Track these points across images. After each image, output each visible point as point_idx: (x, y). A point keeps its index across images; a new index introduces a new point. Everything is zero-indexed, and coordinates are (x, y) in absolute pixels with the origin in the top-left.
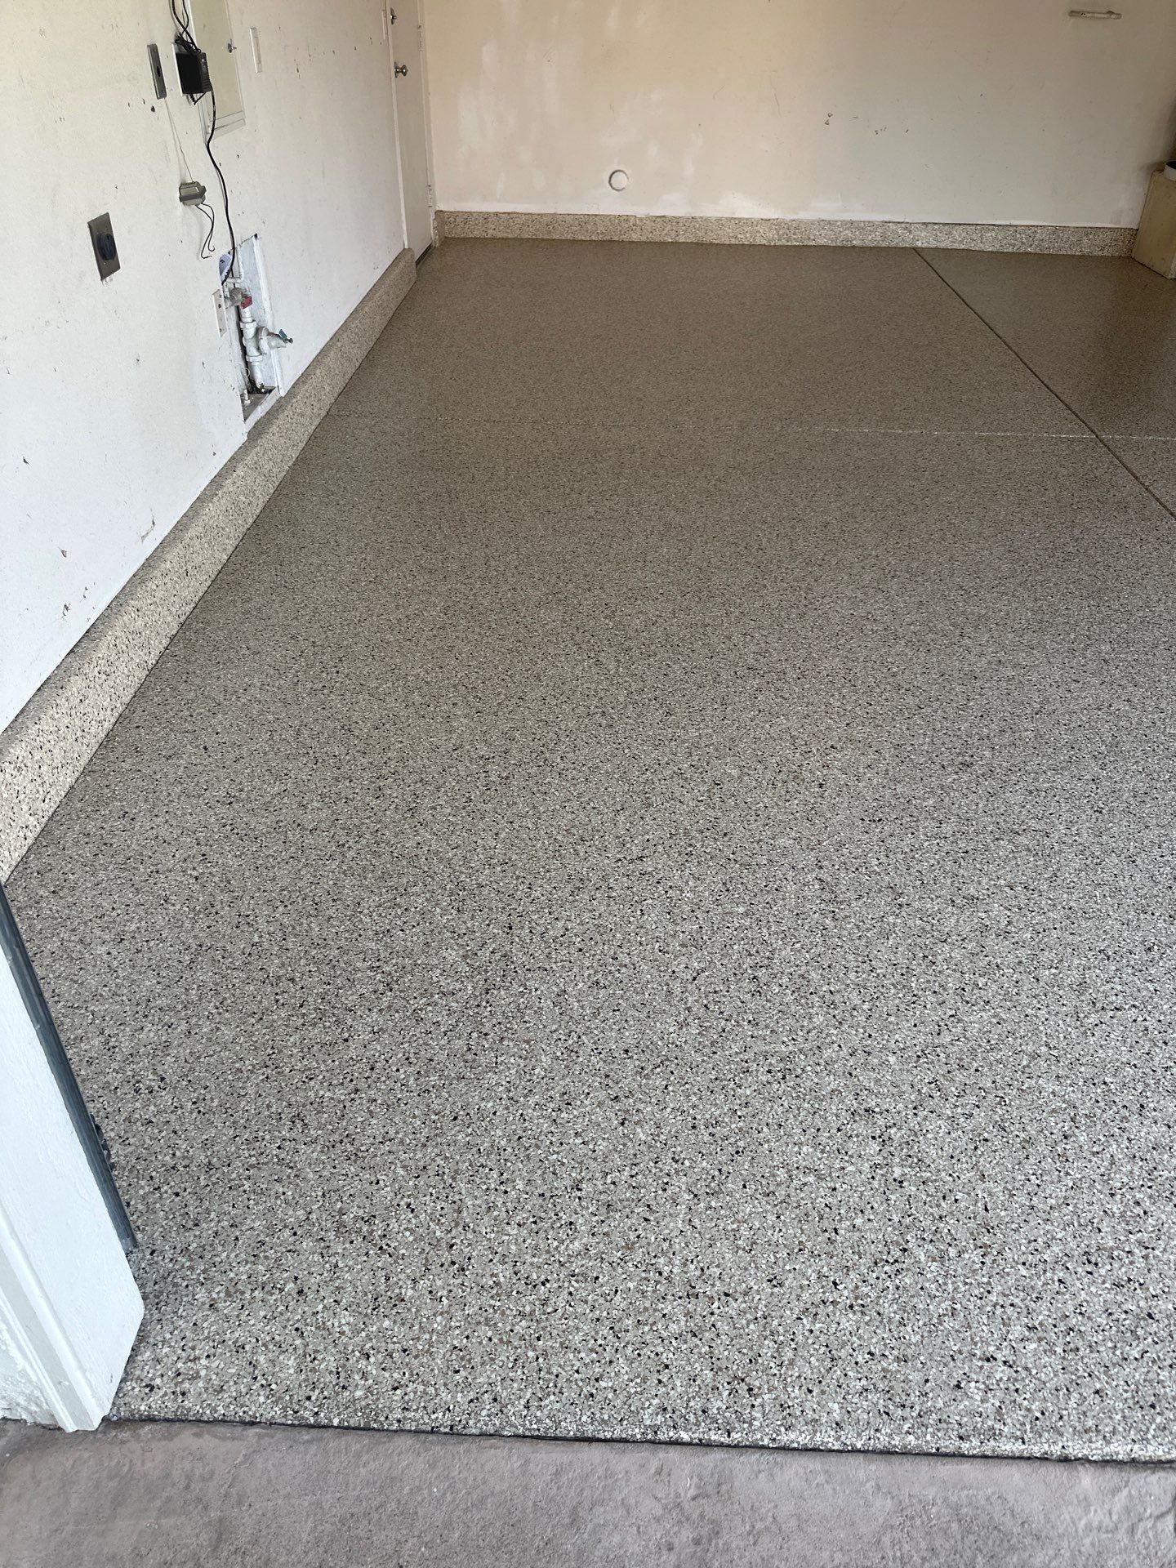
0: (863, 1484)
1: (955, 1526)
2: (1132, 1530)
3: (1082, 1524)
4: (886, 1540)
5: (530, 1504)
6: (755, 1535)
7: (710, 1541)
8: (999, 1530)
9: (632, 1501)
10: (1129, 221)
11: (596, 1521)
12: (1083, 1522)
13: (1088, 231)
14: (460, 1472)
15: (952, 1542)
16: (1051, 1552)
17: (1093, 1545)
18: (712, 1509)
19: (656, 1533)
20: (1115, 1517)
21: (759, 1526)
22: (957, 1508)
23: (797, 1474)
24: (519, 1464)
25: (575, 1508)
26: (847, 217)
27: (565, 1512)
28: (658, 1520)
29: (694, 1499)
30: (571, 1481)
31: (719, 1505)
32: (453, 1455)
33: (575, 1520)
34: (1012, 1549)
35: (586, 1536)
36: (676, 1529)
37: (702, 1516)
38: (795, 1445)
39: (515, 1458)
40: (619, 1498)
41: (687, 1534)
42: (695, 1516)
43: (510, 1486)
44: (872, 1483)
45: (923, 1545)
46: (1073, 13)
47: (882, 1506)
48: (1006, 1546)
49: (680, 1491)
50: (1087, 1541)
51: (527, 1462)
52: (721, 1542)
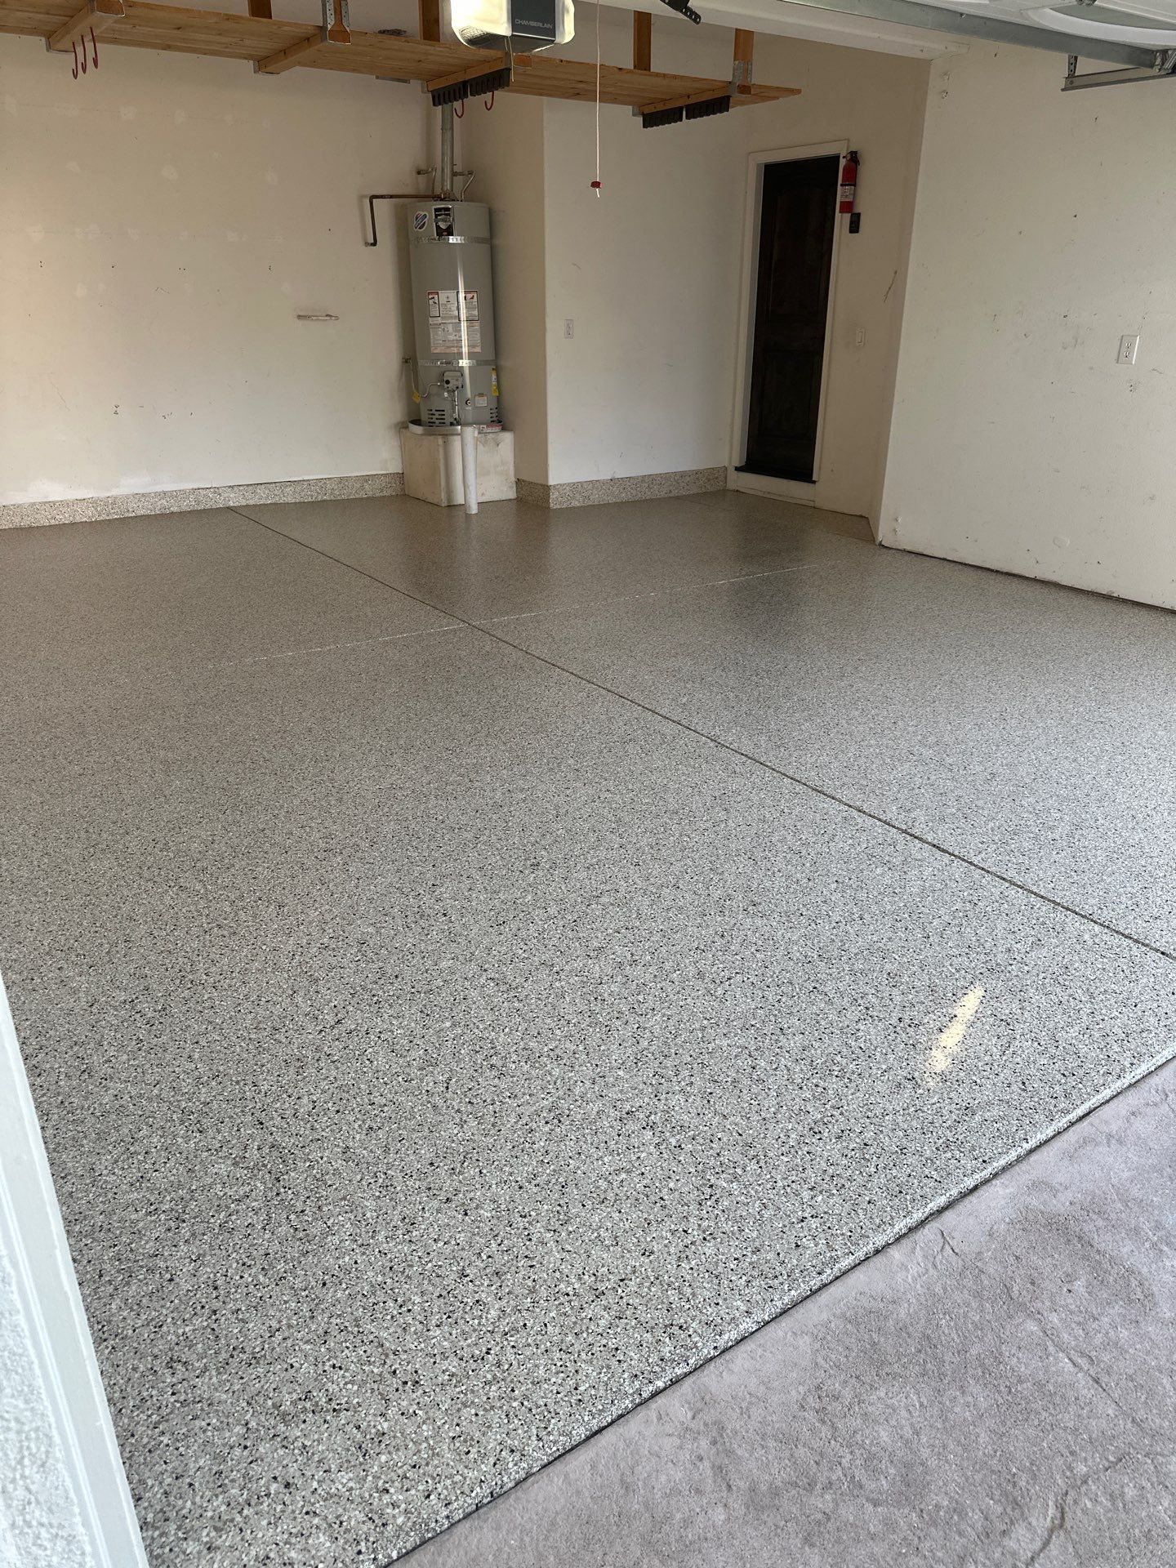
0: (785, 1338)
1: (849, 1326)
2: (935, 1266)
3: (910, 1280)
4: (820, 1360)
5: (589, 1500)
6: (745, 1412)
7: (722, 1436)
8: (873, 1312)
9: (656, 1448)
10: (394, 467)
11: (641, 1477)
12: (910, 1277)
13: (366, 478)
14: (522, 1518)
15: (854, 1336)
16: (906, 1305)
17: (922, 1286)
18: (709, 1416)
19: (685, 1456)
20: (922, 1264)
21: (744, 1405)
22: (844, 1315)
23: (744, 1358)
24: (561, 1480)
25: (621, 1480)
26: (159, 488)
27: (617, 1487)
28: (681, 1447)
29: (694, 1418)
30: (606, 1465)
31: (712, 1411)
32: (508, 1510)
33: (627, 1487)
34: (886, 1318)
35: (642, 1492)
36: (696, 1444)
37: (706, 1425)
38: (730, 1344)
39: (556, 1479)
40: (647, 1453)
41: (704, 1443)
42: (702, 1428)
43: (566, 1501)
44: (790, 1334)
45: (841, 1349)
46: (299, 317)
47: (804, 1342)
48: (882, 1318)
49: (682, 1419)
50: (918, 1286)
51: (566, 1476)
52: (728, 1431)
